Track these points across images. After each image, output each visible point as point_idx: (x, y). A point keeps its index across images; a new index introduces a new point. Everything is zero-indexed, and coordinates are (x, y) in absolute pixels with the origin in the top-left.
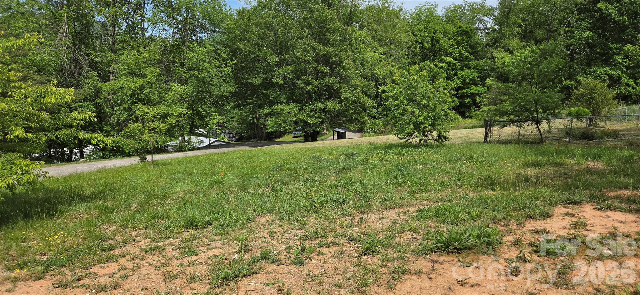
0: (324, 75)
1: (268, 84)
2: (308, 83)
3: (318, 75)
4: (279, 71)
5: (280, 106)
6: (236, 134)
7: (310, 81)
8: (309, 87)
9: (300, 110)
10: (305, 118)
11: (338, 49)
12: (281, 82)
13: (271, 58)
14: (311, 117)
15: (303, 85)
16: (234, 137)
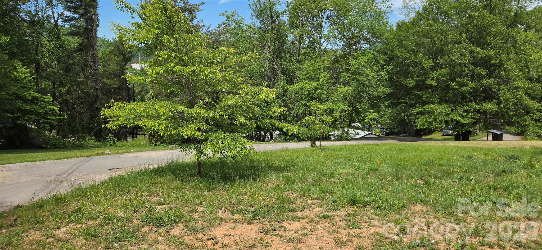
0: (480, 77)
1: (421, 86)
2: (463, 85)
3: (474, 77)
4: (434, 74)
5: (432, 106)
6: (387, 129)
7: (465, 83)
8: (464, 89)
9: (452, 110)
10: (458, 118)
11: (499, 52)
12: (434, 84)
13: (426, 62)
14: (463, 117)
15: (457, 87)
16: (385, 131)
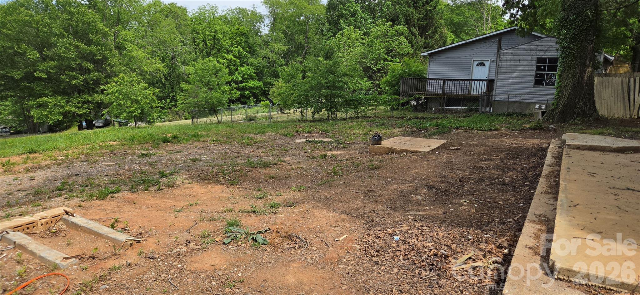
0: (89, 71)
1: (30, 77)
2: (74, 78)
3: (83, 71)
4: (42, 66)
5: (45, 99)
6: (10, 128)
7: (75, 76)
8: (74, 82)
9: (67, 102)
10: (73, 109)
11: (102, 49)
12: (44, 76)
13: (31, 53)
14: (79, 108)
15: (67, 80)
16: (8, 132)
